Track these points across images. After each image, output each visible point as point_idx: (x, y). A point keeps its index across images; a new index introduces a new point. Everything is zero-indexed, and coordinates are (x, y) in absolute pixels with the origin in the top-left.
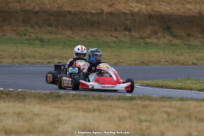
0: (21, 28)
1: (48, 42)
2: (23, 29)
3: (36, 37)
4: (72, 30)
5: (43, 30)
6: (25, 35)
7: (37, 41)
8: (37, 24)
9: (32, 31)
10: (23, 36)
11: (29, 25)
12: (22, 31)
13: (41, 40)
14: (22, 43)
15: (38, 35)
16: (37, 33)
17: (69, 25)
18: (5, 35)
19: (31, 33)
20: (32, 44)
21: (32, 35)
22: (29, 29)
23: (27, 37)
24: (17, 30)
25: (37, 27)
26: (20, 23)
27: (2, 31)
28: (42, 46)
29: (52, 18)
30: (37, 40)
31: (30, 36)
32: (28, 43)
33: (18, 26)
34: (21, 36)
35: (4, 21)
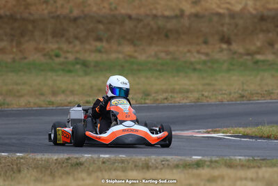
0: (50, 45)
1: (95, 66)
2: (54, 46)
3: (76, 59)
4: (135, 45)
5: (88, 47)
6: (57, 56)
7: (78, 67)
8: (77, 38)
9: (70, 50)
10: (54, 58)
11: (63, 39)
12: (52, 50)
13: (85, 64)
14: (53, 70)
15: (78, 56)
16: (77, 52)
17: (128, 37)
18: (25, 58)
19: (68, 52)
20: (70, 71)
21: (69, 55)
22: (65, 46)
23: (61, 60)
24: (44, 49)
25: (77, 43)
26: (49, 37)
27: (20, 51)
28: (86, 74)
29: (101, 26)
30: (77, 63)
31: (66, 58)
32: (63, 70)
33: (47, 41)
34: (51, 58)
35: (22, 35)
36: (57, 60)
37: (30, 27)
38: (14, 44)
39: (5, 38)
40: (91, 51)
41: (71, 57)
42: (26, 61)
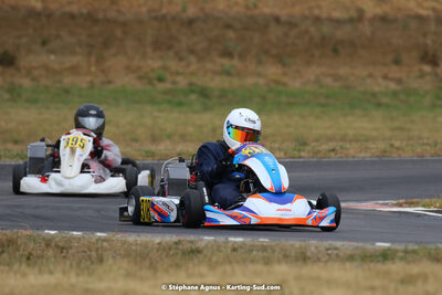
0: (150, 62)
1: (221, 97)
2: (157, 64)
3: (191, 84)
4: (284, 65)
5: (209, 66)
6: (161, 80)
7: (193, 97)
8: (192, 51)
9: (180, 70)
10: (155, 82)
11: (171, 53)
12: (153, 70)
13: (204, 93)
14: (153, 102)
15: (194, 79)
16: (192, 74)
17: (274, 51)
18: (110, 82)
19: (178, 73)
20: (180, 104)
21: (179, 79)
22: (173, 65)
23: (168, 86)
24: (140, 68)
25: (193, 59)
26: (149, 50)
27: (103, 71)
28: (206, 109)
29: (231, 34)
30: (192, 91)
31: (174, 83)
32: (169, 102)
33: (144, 56)
34: (150, 83)
35: (106, 45)
36: (161, 86)
37: (118, 32)
38: (93, 59)
39: (78, 49)
40: (216, 73)
41: (182, 82)
42: (111, 87)
